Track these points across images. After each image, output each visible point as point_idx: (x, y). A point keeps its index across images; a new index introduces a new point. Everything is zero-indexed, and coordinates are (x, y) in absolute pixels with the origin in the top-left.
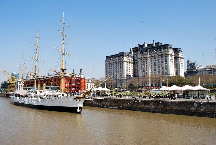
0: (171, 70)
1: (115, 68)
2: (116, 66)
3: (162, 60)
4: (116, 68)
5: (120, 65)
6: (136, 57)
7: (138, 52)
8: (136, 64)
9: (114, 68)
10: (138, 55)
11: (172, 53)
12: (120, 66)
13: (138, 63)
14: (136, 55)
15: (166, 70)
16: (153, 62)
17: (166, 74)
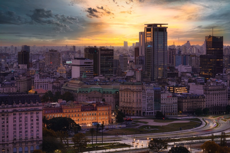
15: (38, 132)
16: (17, 120)
17: (37, 137)
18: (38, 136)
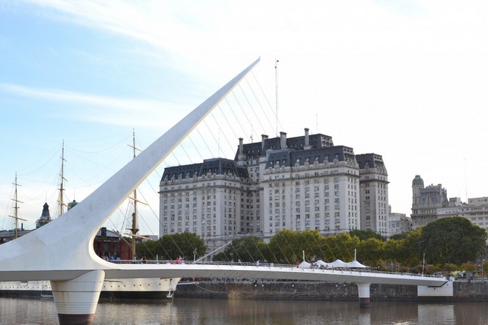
0: (351, 218)
1: (191, 206)
2: (195, 199)
3: (326, 188)
4: (195, 205)
5: (206, 198)
6: (255, 174)
7: (262, 159)
8: (254, 194)
9: (188, 206)
10: (262, 167)
11: (354, 170)
12: (206, 201)
13: (261, 192)
14: (254, 168)
15: (338, 218)
16: (302, 193)
17: (336, 227)
18: (338, 224)
